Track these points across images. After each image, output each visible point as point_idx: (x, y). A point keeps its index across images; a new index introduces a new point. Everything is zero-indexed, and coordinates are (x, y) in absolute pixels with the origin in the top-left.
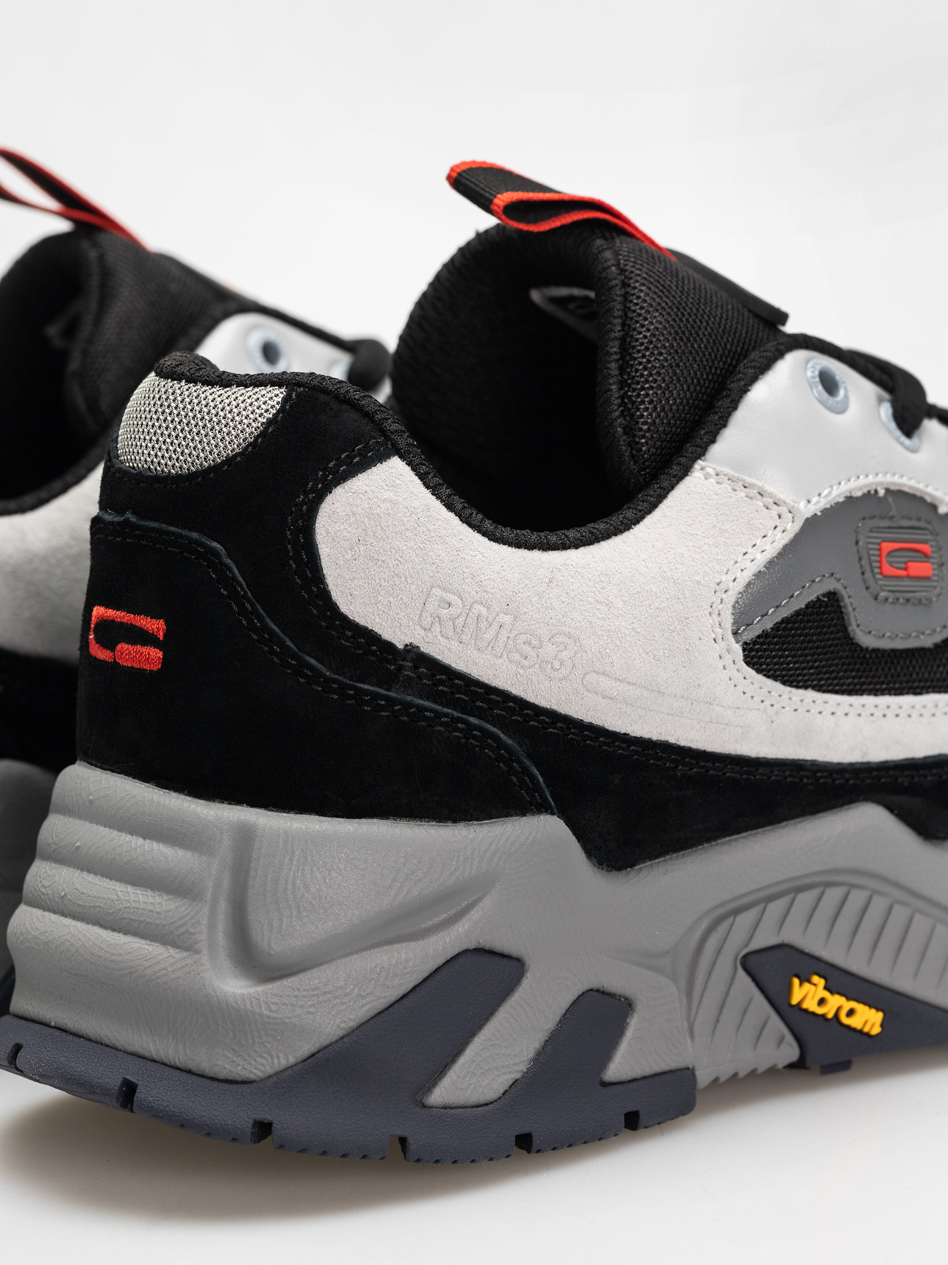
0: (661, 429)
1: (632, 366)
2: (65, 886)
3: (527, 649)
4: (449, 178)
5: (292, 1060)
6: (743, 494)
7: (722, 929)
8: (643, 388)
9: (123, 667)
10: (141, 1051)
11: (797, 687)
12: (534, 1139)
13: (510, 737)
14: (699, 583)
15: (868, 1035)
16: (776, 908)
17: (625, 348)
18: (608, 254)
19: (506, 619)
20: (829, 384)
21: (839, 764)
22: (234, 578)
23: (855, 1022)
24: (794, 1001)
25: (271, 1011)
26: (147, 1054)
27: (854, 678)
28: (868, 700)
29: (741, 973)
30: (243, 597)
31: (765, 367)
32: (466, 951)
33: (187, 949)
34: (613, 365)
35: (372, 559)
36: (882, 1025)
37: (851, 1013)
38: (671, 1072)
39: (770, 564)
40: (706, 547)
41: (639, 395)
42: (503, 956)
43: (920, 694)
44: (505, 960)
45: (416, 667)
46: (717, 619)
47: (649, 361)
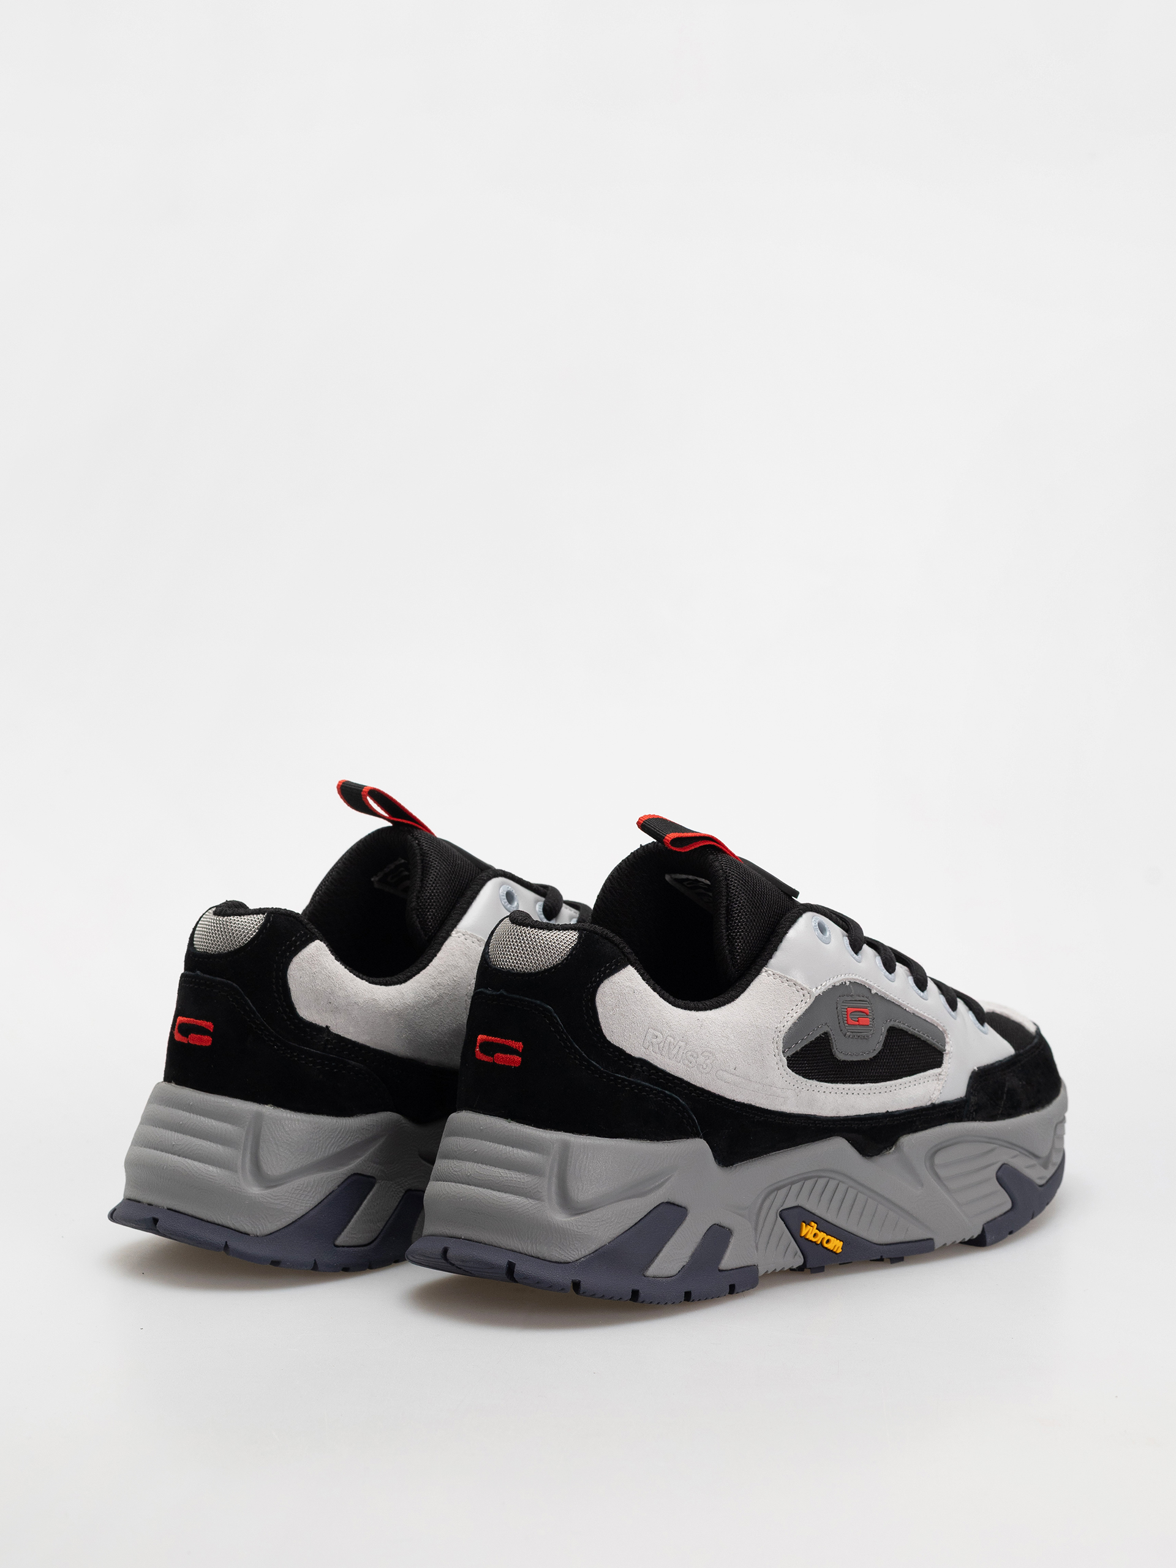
0: (747, 952)
1: (732, 921)
2: (469, 1170)
3: (691, 1058)
4: (638, 823)
5: (587, 1253)
6: (787, 984)
7: (772, 1197)
8: (738, 932)
9: (499, 1065)
10: (514, 1249)
11: (809, 1079)
12: (692, 1294)
13: (683, 1101)
14: (768, 1027)
15: (835, 1253)
16: (796, 1188)
17: (729, 911)
18: (717, 864)
19: (682, 1044)
20: (822, 929)
21: (826, 1117)
22: (558, 1023)
23: (830, 1246)
24: (803, 1235)
25: (578, 1229)
26: (517, 1250)
27: (834, 1075)
28: (840, 1086)
29: (779, 1218)
30: (562, 1032)
31: (793, 921)
32: (663, 1203)
33: (538, 1200)
34: (723, 920)
35: (622, 1014)
36: (842, 1249)
37: (828, 1241)
38: (748, 1266)
39: (800, 1018)
40: (770, 1010)
41: (736, 935)
42: (678, 1206)
43: (863, 1083)
44: (680, 1208)
45: (642, 1067)
46: (776, 1045)
47: (741, 918)
